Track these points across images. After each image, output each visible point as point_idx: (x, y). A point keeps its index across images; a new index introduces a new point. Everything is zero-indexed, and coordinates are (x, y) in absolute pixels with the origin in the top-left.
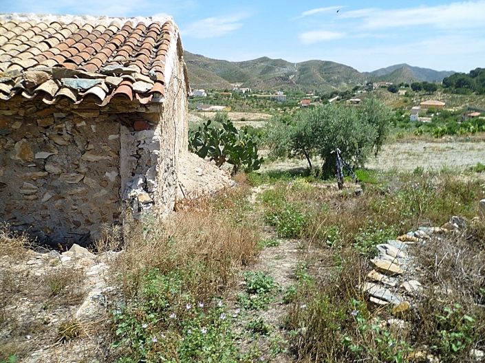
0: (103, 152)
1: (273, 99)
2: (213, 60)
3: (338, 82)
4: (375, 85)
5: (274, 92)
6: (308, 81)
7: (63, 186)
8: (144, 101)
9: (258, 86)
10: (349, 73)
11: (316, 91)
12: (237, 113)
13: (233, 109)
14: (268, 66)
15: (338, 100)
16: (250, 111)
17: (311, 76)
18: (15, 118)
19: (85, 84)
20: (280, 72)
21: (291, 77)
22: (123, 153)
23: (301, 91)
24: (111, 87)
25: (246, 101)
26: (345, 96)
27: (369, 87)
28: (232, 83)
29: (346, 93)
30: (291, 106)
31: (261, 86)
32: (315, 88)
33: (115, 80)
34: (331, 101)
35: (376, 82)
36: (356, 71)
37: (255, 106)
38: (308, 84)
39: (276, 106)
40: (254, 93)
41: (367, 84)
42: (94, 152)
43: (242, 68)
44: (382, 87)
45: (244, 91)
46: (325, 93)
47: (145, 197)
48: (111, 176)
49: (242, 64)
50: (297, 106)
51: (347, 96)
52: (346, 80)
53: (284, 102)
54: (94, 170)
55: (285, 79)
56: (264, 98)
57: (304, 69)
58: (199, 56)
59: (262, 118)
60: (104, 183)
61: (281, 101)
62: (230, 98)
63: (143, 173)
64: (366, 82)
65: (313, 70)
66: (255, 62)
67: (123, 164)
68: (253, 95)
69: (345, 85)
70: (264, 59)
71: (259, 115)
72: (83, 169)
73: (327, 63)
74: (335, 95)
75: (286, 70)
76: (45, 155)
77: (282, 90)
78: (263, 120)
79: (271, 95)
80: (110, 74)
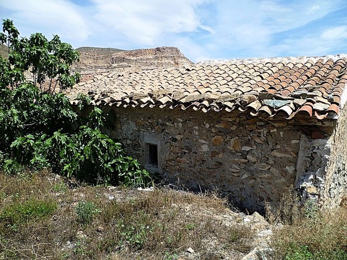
0: (286, 152)
7: (257, 171)
8: (321, 117)
18: (233, 123)
19: (279, 103)
22: (301, 154)
24: (297, 106)
33: (300, 102)
42: (280, 151)
47: (313, 190)
48: (290, 169)
54: (278, 164)
60: (284, 173)
63: (314, 171)
67: (299, 162)
72: (271, 162)
76: (247, 148)
80: (298, 97)
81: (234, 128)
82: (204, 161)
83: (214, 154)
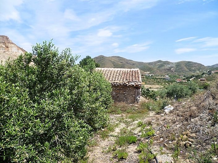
0: (133, 92)
1: (164, 79)
2: (137, 62)
3: (194, 71)
4: (213, 72)
5: (164, 76)
6: (180, 70)
7: (127, 97)
8: (140, 85)
9: (157, 73)
10: (200, 66)
11: (184, 75)
12: (148, 85)
13: (146, 84)
14: (161, 64)
15: (194, 79)
16: (153, 84)
17: (181, 68)
18: (121, 87)
19: (132, 83)
20: (167, 67)
21: (172, 69)
22: (136, 92)
23: (177, 75)
24: (135, 84)
25: (152, 80)
26: (197, 77)
27: (210, 73)
28: (145, 72)
29: (198, 76)
30: (172, 82)
31: (158, 73)
32: (184, 74)
33: (136, 83)
34: (191, 79)
35: (213, 70)
36: (203, 65)
37: (156, 82)
38: (180, 72)
39: (165, 82)
40: (155, 76)
41: (209, 72)
42: (132, 92)
43: (150, 65)
44: (216, 73)
45: (150, 76)
46: (188, 76)
47: (139, 99)
48: (134, 96)
49: (150, 64)
50: (175, 82)
51: (198, 77)
52: (199, 70)
53: (169, 80)
54: (132, 95)
55: (169, 70)
56: (160, 78)
57: (178, 65)
58: (131, 60)
59: (158, 87)
60: (133, 97)
61: (167, 80)
62: (144, 79)
63: (138, 95)
64: (208, 70)
65: (182, 66)
66: (155, 63)
67: (136, 94)
68: (155, 77)
69: (198, 72)
70: (160, 61)
71: (157, 86)
72: (130, 95)
73: (189, 62)
74: (193, 77)
75: (169, 66)
76: (125, 93)
77: (168, 75)
78: (159, 88)
79: (163, 77)
80: (135, 82)
81: (122, 88)
82: (114, 97)
83: (116, 95)
